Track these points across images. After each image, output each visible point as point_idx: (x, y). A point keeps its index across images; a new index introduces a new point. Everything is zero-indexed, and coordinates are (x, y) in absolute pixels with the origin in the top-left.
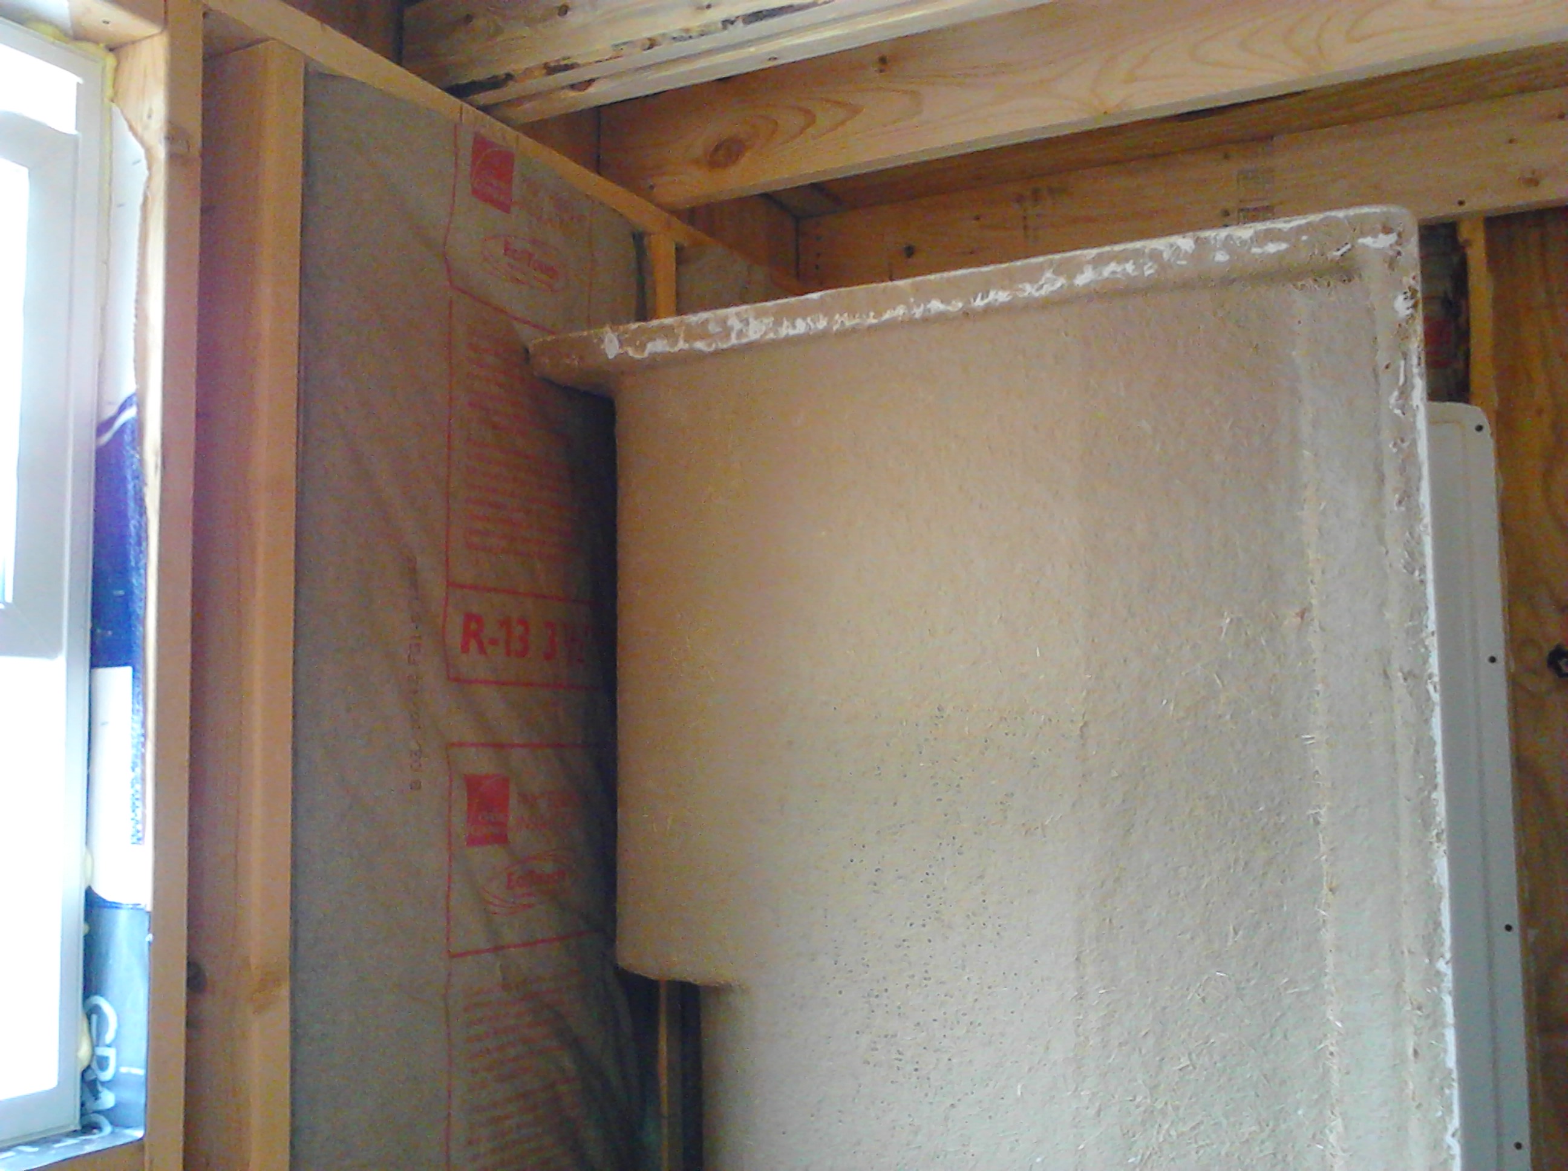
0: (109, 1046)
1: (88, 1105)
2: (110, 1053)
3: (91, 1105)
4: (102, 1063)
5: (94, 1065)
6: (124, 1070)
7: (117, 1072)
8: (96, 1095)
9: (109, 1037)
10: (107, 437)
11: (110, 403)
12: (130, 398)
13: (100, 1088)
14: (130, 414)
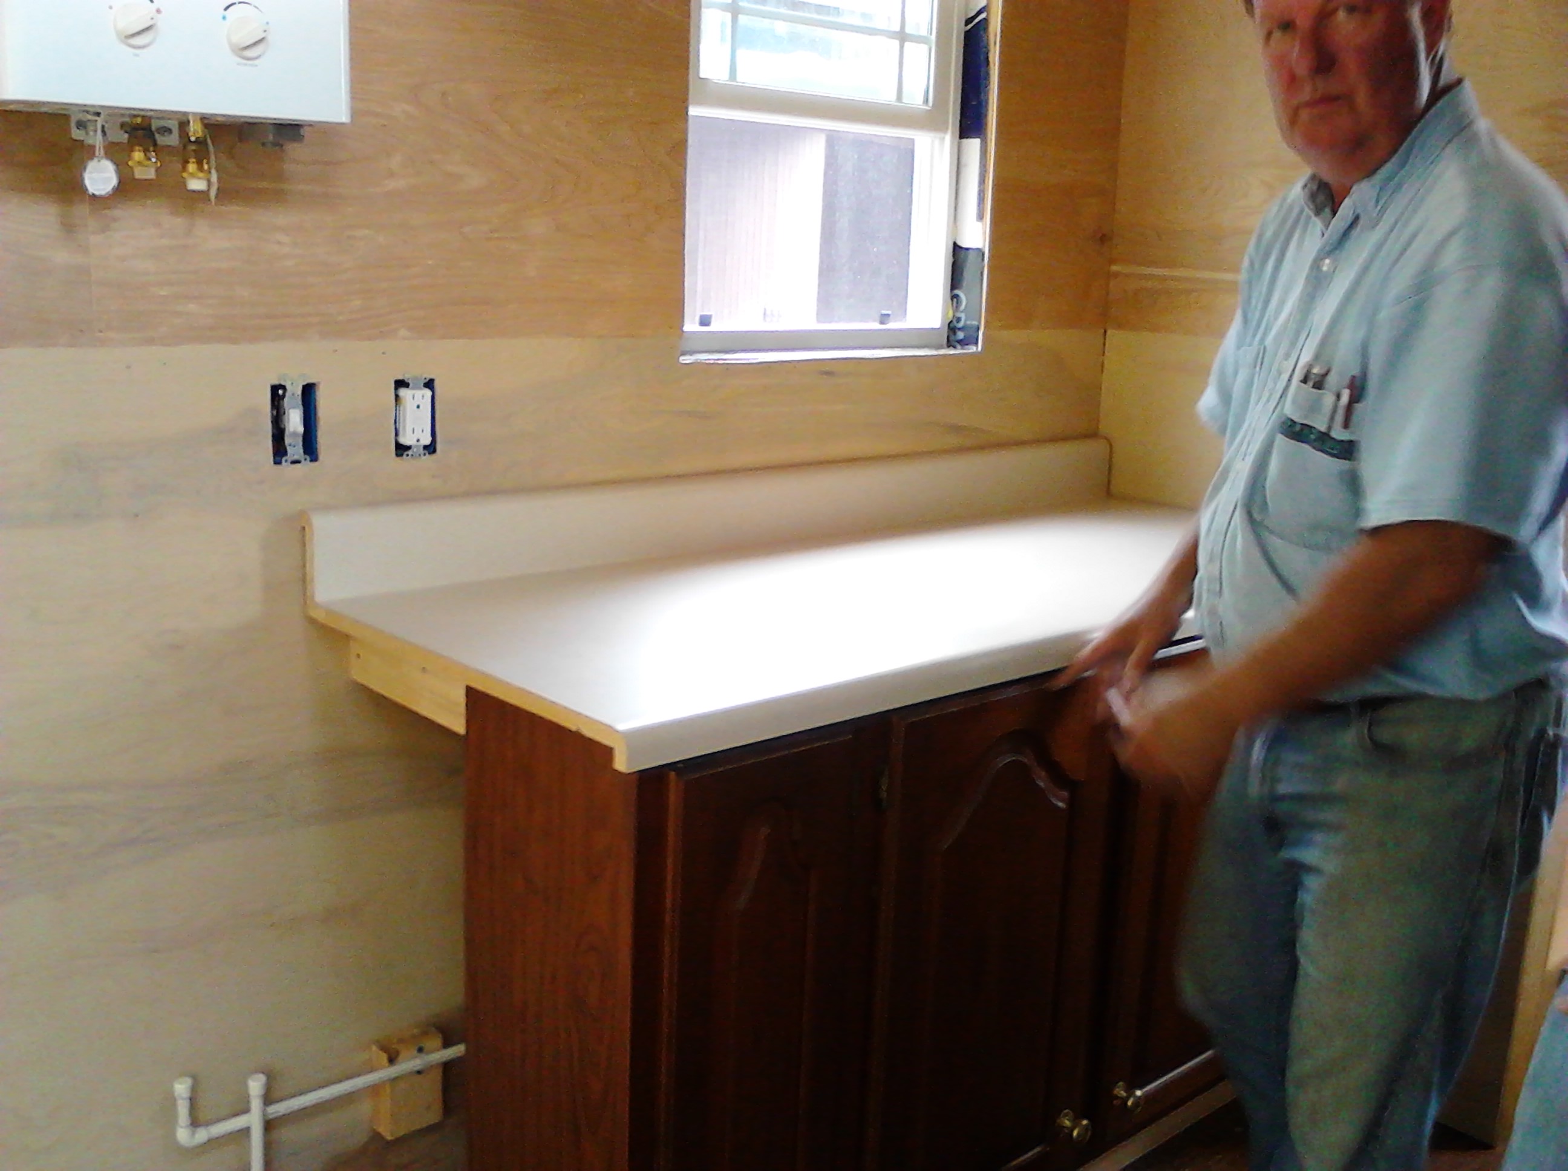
0: (962, 312)
1: (951, 339)
2: (963, 316)
3: (952, 338)
4: (959, 320)
5: (955, 322)
6: (968, 322)
7: (965, 323)
8: (955, 333)
9: (963, 307)
10: (970, 26)
11: (971, 10)
12: (984, 8)
13: (957, 330)
14: (983, 16)
